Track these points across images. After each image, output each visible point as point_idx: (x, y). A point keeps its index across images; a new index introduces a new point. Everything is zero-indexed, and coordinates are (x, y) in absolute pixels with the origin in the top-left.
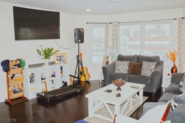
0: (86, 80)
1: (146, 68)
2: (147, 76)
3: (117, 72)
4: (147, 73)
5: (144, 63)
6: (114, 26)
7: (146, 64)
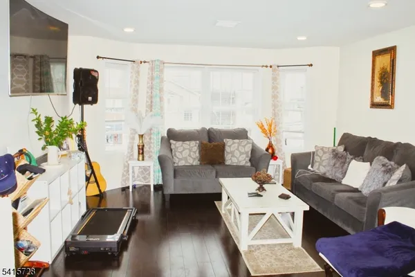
0: (100, 191)
1: (237, 151)
2: (241, 164)
3: (180, 164)
4: (240, 159)
5: (228, 142)
6: (152, 69)
7: (234, 143)
